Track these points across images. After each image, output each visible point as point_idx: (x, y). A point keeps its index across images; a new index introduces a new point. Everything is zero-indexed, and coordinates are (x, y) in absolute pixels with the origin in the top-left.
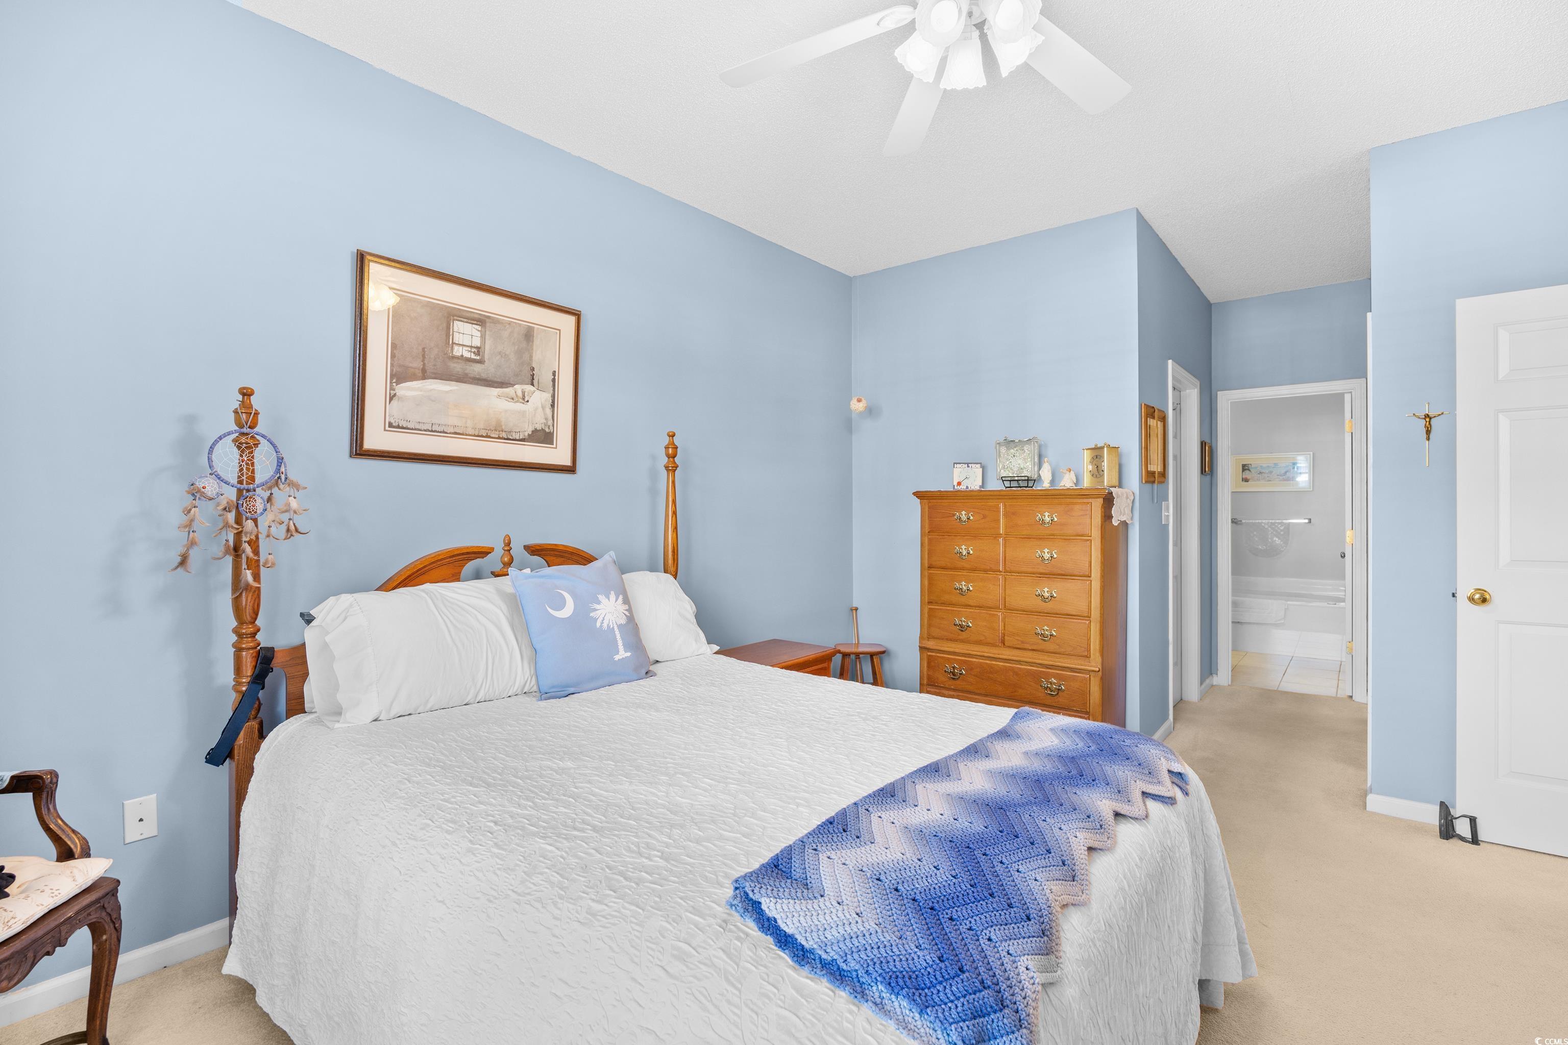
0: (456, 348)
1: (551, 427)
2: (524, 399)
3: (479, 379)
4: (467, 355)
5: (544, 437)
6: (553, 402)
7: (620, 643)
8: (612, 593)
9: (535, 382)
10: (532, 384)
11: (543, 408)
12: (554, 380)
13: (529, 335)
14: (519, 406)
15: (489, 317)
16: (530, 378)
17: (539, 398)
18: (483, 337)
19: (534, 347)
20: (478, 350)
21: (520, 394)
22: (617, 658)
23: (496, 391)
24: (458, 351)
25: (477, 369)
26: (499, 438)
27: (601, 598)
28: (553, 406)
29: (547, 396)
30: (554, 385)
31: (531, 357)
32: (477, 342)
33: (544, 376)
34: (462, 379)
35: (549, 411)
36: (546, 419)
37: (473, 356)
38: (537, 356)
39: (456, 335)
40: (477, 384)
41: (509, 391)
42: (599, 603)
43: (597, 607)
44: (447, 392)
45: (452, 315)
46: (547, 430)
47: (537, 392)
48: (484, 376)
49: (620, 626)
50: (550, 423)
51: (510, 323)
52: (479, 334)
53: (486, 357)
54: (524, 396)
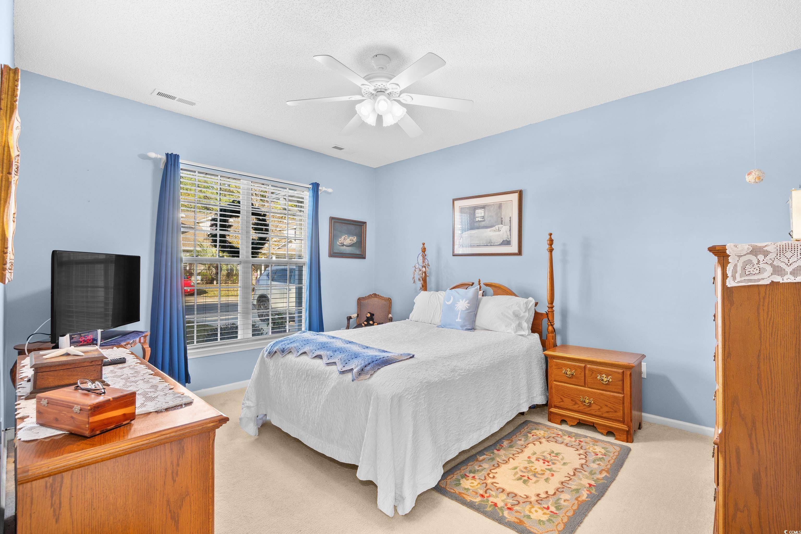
0: (477, 218)
1: (510, 239)
2: (499, 230)
3: (484, 227)
4: (480, 220)
5: (507, 243)
6: (510, 229)
7: (459, 316)
8: (465, 299)
9: (503, 223)
10: (502, 224)
11: (506, 232)
12: (510, 221)
13: (500, 206)
14: (497, 233)
15: (486, 205)
16: (501, 222)
17: (504, 229)
18: (485, 213)
19: (502, 210)
20: (483, 217)
21: (497, 229)
22: (457, 320)
23: (489, 229)
24: (477, 219)
25: (483, 224)
26: (491, 245)
27: (461, 300)
28: (510, 230)
29: (508, 227)
30: (510, 222)
31: (501, 214)
32: (483, 215)
33: (506, 220)
34: (478, 228)
35: (509, 233)
36: (508, 236)
37: (482, 220)
38: (503, 213)
39: (477, 214)
40: (483, 228)
41: (494, 228)
42: (459, 302)
43: (458, 303)
44: (475, 233)
45: (475, 208)
46: (508, 240)
47: (504, 227)
48: (485, 225)
49: (462, 311)
50: (509, 237)
51: (493, 205)
52: (483, 212)
53: (486, 219)
54: (499, 229)
